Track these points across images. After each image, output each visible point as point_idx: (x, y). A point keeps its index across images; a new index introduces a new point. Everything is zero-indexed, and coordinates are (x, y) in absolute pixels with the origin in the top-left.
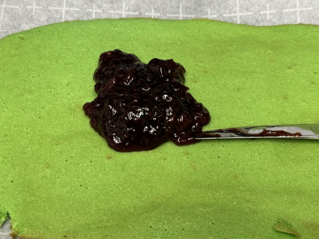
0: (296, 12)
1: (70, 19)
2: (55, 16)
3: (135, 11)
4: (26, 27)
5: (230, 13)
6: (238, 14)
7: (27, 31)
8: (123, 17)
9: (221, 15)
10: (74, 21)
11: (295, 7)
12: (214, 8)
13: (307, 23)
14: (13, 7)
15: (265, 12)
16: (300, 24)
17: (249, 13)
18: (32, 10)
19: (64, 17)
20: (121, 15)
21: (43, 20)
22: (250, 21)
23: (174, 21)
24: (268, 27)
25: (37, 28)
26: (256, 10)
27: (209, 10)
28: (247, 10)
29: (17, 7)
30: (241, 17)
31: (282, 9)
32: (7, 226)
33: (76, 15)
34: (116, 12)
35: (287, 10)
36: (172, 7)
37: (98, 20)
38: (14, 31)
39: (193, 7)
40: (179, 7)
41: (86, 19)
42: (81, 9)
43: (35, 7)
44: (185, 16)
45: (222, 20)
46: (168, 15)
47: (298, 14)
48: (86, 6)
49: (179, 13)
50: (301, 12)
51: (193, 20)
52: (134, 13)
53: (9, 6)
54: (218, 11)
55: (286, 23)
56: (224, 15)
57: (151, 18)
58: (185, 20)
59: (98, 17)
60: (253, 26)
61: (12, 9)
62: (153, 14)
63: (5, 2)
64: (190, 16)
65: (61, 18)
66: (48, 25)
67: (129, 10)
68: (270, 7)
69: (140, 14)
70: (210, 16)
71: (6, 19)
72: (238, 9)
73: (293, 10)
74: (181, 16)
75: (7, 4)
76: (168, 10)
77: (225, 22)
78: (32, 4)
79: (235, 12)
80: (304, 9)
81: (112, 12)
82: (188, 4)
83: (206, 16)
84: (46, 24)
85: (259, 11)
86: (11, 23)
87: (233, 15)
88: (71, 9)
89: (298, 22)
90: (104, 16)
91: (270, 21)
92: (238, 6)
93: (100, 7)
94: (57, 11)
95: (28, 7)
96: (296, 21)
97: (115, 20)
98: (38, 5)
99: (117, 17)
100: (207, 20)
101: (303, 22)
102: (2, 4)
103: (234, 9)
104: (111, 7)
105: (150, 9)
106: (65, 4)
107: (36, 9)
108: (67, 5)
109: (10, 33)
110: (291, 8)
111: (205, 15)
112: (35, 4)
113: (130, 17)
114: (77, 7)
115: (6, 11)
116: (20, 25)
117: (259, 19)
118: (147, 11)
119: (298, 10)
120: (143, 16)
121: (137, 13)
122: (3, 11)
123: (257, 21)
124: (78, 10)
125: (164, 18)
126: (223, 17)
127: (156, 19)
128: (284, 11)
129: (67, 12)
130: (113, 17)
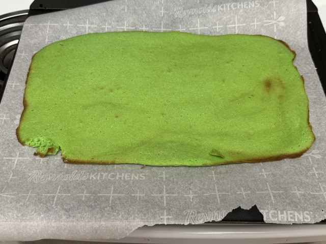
0: (235, 27)
1: (91, 32)
2: (81, 30)
3: (133, 27)
4: (63, 37)
5: (194, 27)
6: (199, 28)
7: (64, 40)
8: (125, 30)
9: (188, 29)
10: (94, 34)
11: (235, 23)
12: (184, 24)
13: (242, 33)
14: (55, 24)
15: (216, 27)
16: (238, 34)
17: (206, 28)
18: (67, 26)
19: (87, 31)
20: (124, 29)
21: (74, 33)
22: (206, 32)
23: (158, 33)
24: (217, 36)
25: (71, 38)
26: (210, 26)
27: (180, 26)
28: (205, 26)
29: (57, 24)
30: (200, 30)
31: (227, 25)
32: (59, 154)
33: (95, 30)
34: (121, 27)
35: (230, 26)
36: (156, 24)
37: (109, 32)
38: (56, 41)
39: (170, 24)
40: (161, 24)
41: (101, 32)
42: (98, 26)
43: (68, 25)
44: (165, 30)
45: (189, 32)
46: (154, 29)
47: (236, 28)
48: (101, 24)
49: (161, 28)
50: (238, 27)
51: (170, 32)
52: (132, 28)
53: (52, 24)
54: (186, 27)
55: (229, 33)
56: (190, 29)
57: (143, 31)
58: (165, 32)
59: (109, 31)
60: (208, 36)
61: (54, 26)
62: (144, 29)
63: (49, 21)
64: (168, 30)
65: (85, 31)
66: (77, 36)
67: (129, 27)
68: (219, 24)
69: (136, 28)
70: (181, 30)
71: (50, 33)
72: (199, 25)
73: (233, 25)
74: (162, 30)
75: (51, 22)
76: (154, 26)
77: (190, 34)
78: (67, 23)
79: (197, 27)
80: (240, 25)
81: (118, 27)
82: (167, 22)
83: (179, 30)
84: (76, 35)
85: (212, 26)
86: (54, 35)
87: (195, 29)
88: (92, 26)
89: (237, 33)
90: (113, 30)
91: (219, 32)
92: (199, 23)
93: (110, 24)
94: (83, 27)
95: (64, 25)
96: (235, 32)
97: (120, 32)
98: (70, 23)
99: (121, 31)
100: (179, 32)
101: (240, 33)
102: (47, 23)
103: (196, 25)
104: (118, 25)
105: (142, 25)
106: (88, 22)
107: (69, 26)
108: (89, 23)
109: (54, 42)
110: (232, 24)
111: (177, 29)
112: (68, 23)
113: (130, 30)
114: (96, 25)
115: (50, 28)
116: (60, 37)
117: (212, 31)
118: (140, 27)
119: (237, 25)
120: (138, 30)
121: (134, 28)
122: (48, 27)
123: (211, 32)
124: (96, 26)
125: (151, 31)
126: (189, 30)
127: (146, 32)
128: (228, 26)
129: (89, 27)
130: (119, 30)
